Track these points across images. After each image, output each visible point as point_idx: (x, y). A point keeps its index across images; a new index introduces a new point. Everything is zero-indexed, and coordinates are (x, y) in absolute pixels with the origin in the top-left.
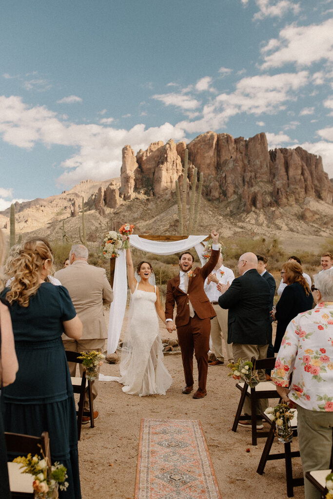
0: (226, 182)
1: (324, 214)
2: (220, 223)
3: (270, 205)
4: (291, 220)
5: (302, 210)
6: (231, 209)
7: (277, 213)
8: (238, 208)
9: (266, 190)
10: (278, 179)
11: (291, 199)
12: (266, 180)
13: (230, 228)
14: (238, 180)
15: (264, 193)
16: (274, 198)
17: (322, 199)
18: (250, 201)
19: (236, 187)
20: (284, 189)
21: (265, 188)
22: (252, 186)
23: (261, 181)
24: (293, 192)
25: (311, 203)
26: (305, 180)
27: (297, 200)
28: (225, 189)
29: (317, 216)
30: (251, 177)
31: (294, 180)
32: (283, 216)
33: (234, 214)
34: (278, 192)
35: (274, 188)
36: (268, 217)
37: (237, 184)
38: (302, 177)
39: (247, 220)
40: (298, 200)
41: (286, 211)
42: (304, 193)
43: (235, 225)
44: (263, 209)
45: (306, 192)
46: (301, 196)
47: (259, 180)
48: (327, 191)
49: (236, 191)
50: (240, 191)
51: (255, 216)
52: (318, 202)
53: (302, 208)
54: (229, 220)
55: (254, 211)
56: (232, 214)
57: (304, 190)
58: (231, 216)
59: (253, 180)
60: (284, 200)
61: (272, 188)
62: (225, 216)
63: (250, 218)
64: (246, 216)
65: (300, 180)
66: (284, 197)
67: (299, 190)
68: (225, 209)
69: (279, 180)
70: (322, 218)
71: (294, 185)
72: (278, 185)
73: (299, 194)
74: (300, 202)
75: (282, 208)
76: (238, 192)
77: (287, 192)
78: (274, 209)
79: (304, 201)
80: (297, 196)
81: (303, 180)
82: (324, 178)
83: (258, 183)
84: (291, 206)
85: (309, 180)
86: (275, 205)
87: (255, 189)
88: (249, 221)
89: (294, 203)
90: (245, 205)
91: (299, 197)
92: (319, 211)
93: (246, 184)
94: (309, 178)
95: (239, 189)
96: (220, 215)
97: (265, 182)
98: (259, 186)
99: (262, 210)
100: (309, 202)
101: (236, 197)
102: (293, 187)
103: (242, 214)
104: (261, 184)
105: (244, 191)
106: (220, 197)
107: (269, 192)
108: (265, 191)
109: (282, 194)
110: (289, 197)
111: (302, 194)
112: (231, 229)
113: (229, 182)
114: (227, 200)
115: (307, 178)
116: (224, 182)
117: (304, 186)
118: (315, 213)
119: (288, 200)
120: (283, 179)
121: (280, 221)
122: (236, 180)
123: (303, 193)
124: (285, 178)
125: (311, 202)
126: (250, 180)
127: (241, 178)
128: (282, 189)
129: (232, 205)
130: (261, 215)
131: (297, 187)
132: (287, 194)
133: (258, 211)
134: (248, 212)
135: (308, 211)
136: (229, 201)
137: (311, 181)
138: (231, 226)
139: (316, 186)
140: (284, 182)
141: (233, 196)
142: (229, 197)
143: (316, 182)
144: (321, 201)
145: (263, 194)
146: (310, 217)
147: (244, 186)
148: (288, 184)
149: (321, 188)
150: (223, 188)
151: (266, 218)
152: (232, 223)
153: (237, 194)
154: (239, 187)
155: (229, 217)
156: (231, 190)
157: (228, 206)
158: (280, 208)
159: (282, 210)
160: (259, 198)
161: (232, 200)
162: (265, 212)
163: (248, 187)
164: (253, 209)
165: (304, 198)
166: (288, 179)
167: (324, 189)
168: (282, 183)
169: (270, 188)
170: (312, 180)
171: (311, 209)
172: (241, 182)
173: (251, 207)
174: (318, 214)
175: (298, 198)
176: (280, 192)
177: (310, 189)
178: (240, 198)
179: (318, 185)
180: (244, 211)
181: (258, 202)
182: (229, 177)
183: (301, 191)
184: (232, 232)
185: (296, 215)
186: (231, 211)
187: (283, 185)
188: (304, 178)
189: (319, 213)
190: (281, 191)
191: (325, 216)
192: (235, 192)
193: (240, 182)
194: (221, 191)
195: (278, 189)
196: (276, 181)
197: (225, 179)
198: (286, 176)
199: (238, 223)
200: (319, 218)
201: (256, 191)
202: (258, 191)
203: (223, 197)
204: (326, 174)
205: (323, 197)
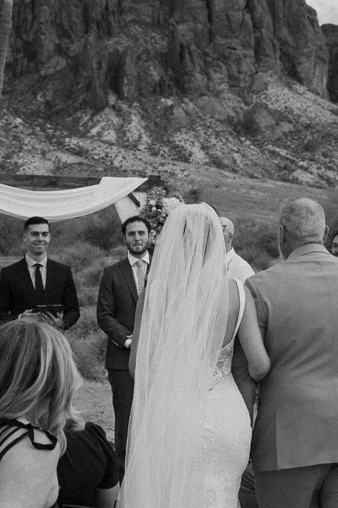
0: (34, 18)
1: (303, 119)
2: (15, 138)
3: (160, 89)
4: (217, 135)
5: (245, 108)
6: (49, 98)
7: (179, 112)
8: (68, 97)
9: (150, 48)
10: (182, 17)
11: (218, 75)
12: (148, 20)
13: (44, 153)
14: (69, 15)
15: (144, 57)
16: (170, 72)
17: (300, 81)
18: (102, 77)
19: (64, 34)
20: (199, 48)
21: (146, 42)
22: (110, 34)
23: (134, 21)
24: (224, 58)
25: (271, 90)
26: (257, 26)
27: (233, 81)
28: (31, 39)
29: (286, 127)
30: (107, 9)
31: (227, 23)
32: (193, 122)
33: (57, 113)
34: (182, 57)
35: (172, 42)
36: (152, 126)
37: (66, 27)
38: (248, 17)
39: (94, 131)
40: (238, 79)
41: (202, 108)
42: (253, 60)
43: (60, 145)
44: (140, 102)
45: (258, 59)
46: (244, 68)
47: (128, 18)
48: (313, 59)
49: (63, 46)
50: (75, 48)
51: (116, 120)
52: (290, 88)
53: (246, 103)
54: (43, 130)
55: (114, 107)
56: (51, 113)
57: (251, 53)
58: (48, 118)
59: (111, 18)
60: (199, 78)
61: (165, 43)
62: (30, 118)
63: (103, 124)
64: (91, 119)
65: (243, 22)
66: (198, 68)
67: (240, 51)
68: (29, 95)
69: (184, 21)
70: (300, 132)
71: (226, 37)
72: (183, 35)
73: (238, 61)
74: (242, 85)
75: (191, 100)
76: (68, 49)
77: (206, 55)
78: (170, 102)
79: (252, 83)
80: (234, 68)
81: (250, 23)
82: (307, 22)
83: (126, 26)
84: (217, 94)
85: (265, 24)
86: (175, 90)
87: (117, 43)
88: (99, 134)
89: (224, 86)
90: (89, 87)
91: (240, 72)
92: (291, 111)
93: (94, 26)
94: (268, 19)
95: (72, 42)
96: (17, 113)
97: (147, 25)
98: (129, 36)
99: (136, 104)
100: (266, 85)
101: (63, 63)
102: (223, 42)
103: (79, 114)
104: (136, 30)
105: (85, 47)
106: (16, 60)
107: (157, 52)
108: (147, 51)
109: (193, 62)
110: (211, 71)
111: (248, 65)
112: (48, 156)
113: (42, 20)
114: (38, 71)
115: (261, 21)
116: (30, 17)
117: (252, 42)
118: (281, 117)
119: (209, 79)
120: (195, 19)
121: (186, 137)
122: (64, 13)
123: (250, 60)
124: (202, 16)
125: (269, 88)
126: (105, 18)
127: (80, 11)
128: (193, 47)
129: (50, 86)
130: (133, 117)
131: (235, 43)
132: (205, 62)
133: (125, 107)
134: (97, 109)
135: (265, 113)
136: (43, 73)
137: (272, 29)
138: (45, 146)
139: (284, 43)
140: (199, 26)
141: (53, 61)
142: (42, 63)
143: (285, 32)
144: (297, 87)
145: (139, 58)
146: (266, 127)
147: (87, 32)
148: (210, 32)
149: (296, 48)
150: (25, 37)
151: (146, 128)
152: (49, 138)
153: (67, 57)
154: (73, 35)
155: (40, 120)
156: (49, 41)
157: (41, 89)
158: (186, 100)
159: (191, 105)
160: (130, 68)
161: (51, 71)
162: (145, 110)
163: (99, 38)
164: (112, 99)
165: (251, 76)
166: (210, 18)
167: (305, 51)
168: (194, 31)
169: (161, 43)
170: (274, 24)
171: (270, 106)
172: (78, 21)
173: (106, 94)
174: (290, 122)
175: (236, 74)
176: (187, 56)
177: (269, 51)
178: (76, 65)
179: (290, 39)
180: (85, 104)
181: (126, 81)
182: (42, 5)
183: (245, 56)
184: (50, 165)
185: (229, 121)
186: (47, 103)
187: (196, 35)
188: (252, 18)
189: (291, 117)
190: (190, 53)
191: (308, 127)
192: (60, 50)
193: (75, 19)
194: (20, 44)
195: (182, 46)
196: (178, 23)
197: (33, 8)
198: (205, 12)
199: (67, 140)
200: (291, 132)
201: (121, 49)
202: (127, 49)
203: (25, 61)
204: (312, 12)
205: (303, 75)
